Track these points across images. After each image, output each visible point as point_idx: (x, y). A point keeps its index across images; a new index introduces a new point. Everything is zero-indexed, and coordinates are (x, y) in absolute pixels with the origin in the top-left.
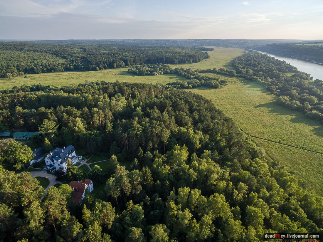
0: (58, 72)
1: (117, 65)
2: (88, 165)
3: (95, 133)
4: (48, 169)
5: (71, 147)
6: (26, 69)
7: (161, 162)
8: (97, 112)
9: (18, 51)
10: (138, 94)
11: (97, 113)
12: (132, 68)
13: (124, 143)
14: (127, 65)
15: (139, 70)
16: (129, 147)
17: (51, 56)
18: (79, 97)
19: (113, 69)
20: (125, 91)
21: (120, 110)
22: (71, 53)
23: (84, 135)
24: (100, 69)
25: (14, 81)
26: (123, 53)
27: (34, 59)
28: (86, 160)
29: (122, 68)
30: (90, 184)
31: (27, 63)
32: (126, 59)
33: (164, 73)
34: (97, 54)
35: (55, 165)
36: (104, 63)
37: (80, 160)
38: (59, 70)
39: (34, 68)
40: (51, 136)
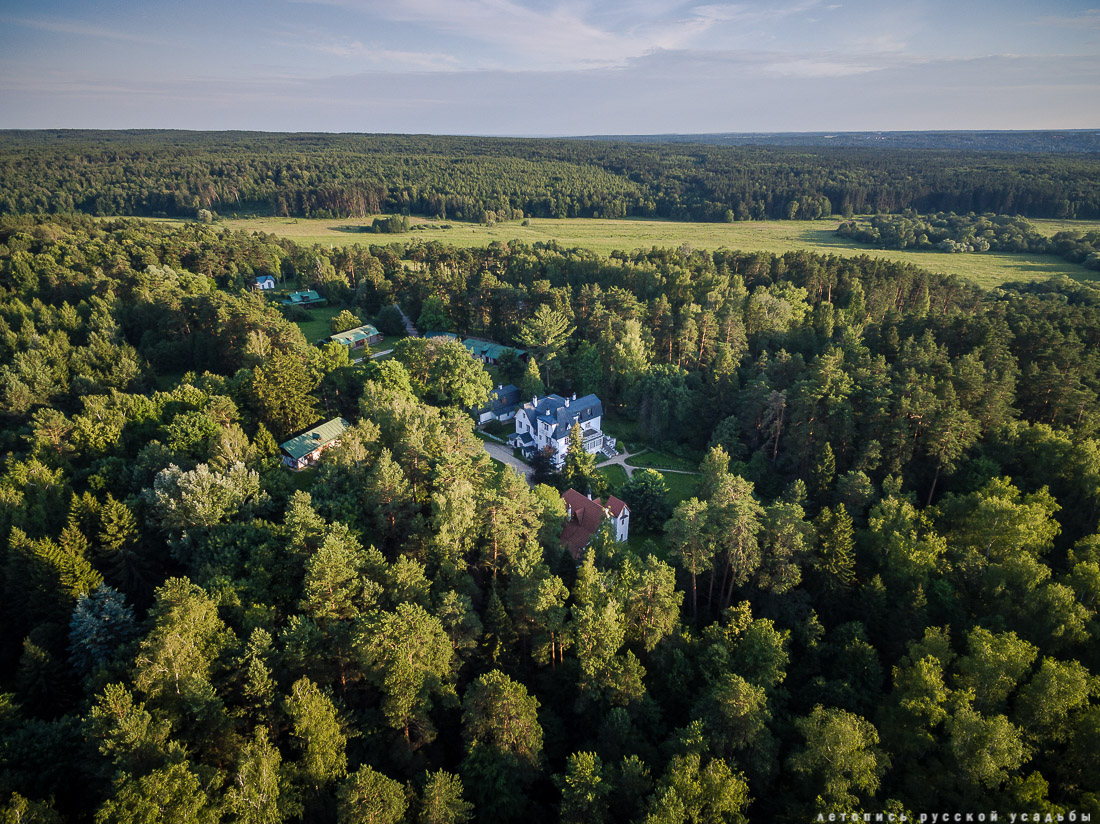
0: (609, 218)
1: (800, 210)
2: (629, 469)
3: (675, 374)
4: (518, 446)
5: (592, 400)
6: (531, 201)
7: (907, 518)
8: (696, 314)
9: (525, 158)
10: (860, 294)
11: (698, 317)
12: (857, 223)
13: (768, 427)
14: (838, 210)
15: (882, 227)
16: (781, 449)
17: (601, 173)
18: (652, 274)
19: (782, 221)
20: (812, 275)
21: (776, 329)
22: (659, 165)
23: (639, 377)
24: (736, 219)
25: (498, 230)
26: (835, 171)
27: (556, 179)
28: (626, 455)
29: (819, 219)
30: (621, 515)
31: (537, 187)
32: (842, 191)
33: (994, 250)
34: (739, 171)
35: (537, 439)
36: (755, 198)
37: (609, 449)
38: (614, 213)
39: (550, 202)
40: (546, 358)
